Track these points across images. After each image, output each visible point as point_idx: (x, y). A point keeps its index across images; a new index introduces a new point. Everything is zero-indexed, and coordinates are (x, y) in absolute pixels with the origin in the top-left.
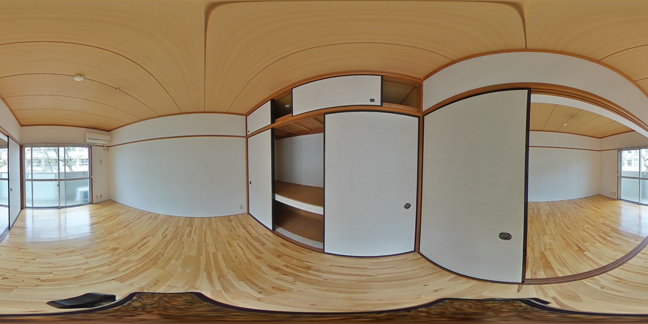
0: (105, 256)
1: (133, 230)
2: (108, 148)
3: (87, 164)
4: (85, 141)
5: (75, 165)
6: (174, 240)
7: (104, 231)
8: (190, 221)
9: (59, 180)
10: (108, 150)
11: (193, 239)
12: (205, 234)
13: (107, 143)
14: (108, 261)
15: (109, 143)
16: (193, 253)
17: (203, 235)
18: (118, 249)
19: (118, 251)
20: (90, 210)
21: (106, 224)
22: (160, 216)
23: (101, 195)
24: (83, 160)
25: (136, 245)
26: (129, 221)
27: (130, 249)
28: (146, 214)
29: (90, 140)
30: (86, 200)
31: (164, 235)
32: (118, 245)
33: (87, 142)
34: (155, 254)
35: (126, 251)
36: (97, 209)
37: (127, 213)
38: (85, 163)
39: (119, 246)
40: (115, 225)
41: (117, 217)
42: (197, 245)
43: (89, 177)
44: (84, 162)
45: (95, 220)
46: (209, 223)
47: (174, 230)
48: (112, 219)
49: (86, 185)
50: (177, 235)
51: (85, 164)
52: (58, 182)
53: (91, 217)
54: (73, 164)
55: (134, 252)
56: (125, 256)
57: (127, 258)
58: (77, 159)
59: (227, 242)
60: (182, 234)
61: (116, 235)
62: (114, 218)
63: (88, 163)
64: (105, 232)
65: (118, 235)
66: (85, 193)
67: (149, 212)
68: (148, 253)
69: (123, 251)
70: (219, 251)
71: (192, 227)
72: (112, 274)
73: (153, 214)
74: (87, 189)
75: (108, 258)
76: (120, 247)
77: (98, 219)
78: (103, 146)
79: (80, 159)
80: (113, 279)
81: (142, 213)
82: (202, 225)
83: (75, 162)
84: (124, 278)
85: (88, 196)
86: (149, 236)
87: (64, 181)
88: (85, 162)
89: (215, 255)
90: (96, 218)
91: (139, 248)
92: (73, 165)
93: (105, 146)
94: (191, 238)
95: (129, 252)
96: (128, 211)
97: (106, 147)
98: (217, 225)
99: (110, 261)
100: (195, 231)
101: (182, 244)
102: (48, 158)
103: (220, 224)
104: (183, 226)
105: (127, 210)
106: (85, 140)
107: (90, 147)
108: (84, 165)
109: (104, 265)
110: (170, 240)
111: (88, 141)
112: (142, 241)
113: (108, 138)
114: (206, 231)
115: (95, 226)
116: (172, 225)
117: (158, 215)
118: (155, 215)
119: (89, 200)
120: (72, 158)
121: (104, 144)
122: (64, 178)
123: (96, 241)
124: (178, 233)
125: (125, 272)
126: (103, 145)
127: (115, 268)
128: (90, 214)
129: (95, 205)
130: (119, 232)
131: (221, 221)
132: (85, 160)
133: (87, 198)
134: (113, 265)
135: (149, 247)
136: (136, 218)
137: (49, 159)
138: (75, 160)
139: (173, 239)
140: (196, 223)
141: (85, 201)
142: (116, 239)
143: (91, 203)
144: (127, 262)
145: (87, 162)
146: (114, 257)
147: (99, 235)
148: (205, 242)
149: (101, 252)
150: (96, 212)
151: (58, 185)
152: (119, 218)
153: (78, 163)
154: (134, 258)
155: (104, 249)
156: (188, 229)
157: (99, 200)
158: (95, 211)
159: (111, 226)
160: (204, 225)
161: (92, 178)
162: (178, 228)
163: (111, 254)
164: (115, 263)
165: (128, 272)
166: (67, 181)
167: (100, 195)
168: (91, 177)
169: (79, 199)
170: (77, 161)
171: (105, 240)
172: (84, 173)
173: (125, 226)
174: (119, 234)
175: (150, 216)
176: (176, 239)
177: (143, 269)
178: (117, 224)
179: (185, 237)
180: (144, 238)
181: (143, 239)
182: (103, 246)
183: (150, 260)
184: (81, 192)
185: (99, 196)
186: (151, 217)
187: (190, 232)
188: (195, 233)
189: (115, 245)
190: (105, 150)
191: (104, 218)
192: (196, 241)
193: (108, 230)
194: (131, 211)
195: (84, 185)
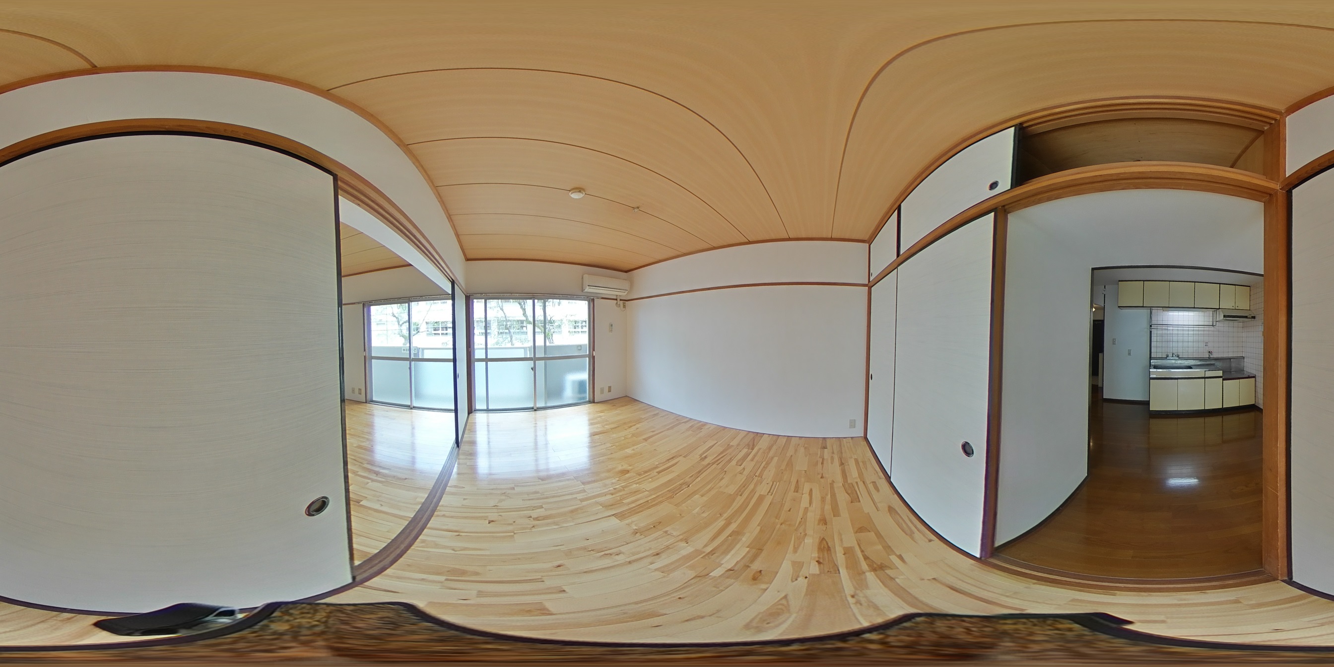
0: (608, 482)
1: (657, 446)
2: (625, 303)
3: (586, 332)
4: (583, 290)
5: (560, 332)
6: (714, 466)
7: (610, 445)
8: (754, 439)
9: (534, 359)
10: (624, 306)
11: (744, 469)
12: (768, 464)
13: (623, 294)
14: (612, 488)
15: (626, 293)
16: (732, 490)
17: (764, 463)
18: (628, 472)
19: (627, 475)
20: (589, 414)
21: (614, 435)
22: (707, 427)
23: (610, 387)
24: (576, 322)
25: (656, 467)
26: (653, 432)
27: (646, 472)
28: (685, 422)
29: (592, 287)
30: (583, 395)
31: (703, 456)
32: (630, 466)
33: (586, 291)
34: (678, 483)
35: (639, 475)
36: (601, 412)
37: (654, 418)
38: (580, 330)
39: (630, 468)
40: (630, 436)
41: (635, 425)
42: (745, 478)
43: (588, 353)
44: (578, 326)
45: (598, 428)
46: (784, 446)
47: (721, 449)
48: (627, 428)
49: (583, 369)
50: (722, 459)
51: (581, 332)
52: (532, 362)
53: (591, 424)
54: (556, 330)
55: (651, 478)
56: (635, 482)
57: (637, 485)
58: (564, 321)
59: (796, 481)
60: (731, 459)
61: (629, 451)
62: (630, 425)
63: (586, 329)
64: (612, 446)
65: (633, 452)
66: (581, 384)
67: (691, 419)
68: (670, 481)
69: (635, 475)
70: (771, 495)
71: (753, 449)
72: (613, 507)
73: (696, 422)
74: (584, 376)
75: (613, 483)
76: (632, 469)
77: (603, 427)
78: (616, 300)
79: (570, 321)
80: (613, 515)
81: (679, 420)
82: (770, 448)
83: (559, 326)
84: (625, 514)
85: (586, 387)
86: (680, 456)
87: (544, 361)
88: (580, 327)
89: (761, 498)
90: (598, 425)
91: (659, 472)
92: (556, 332)
93: (618, 300)
94: (742, 466)
95: (643, 477)
96: (657, 414)
97: (621, 300)
98: (796, 451)
99: (615, 489)
100: (755, 456)
101: (724, 473)
102: (505, 319)
103: (802, 450)
104: (738, 445)
105: (653, 413)
106: (582, 288)
107: (592, 301)
108: (579, 332)
109: (605, 494)
110: (709, 464)
111: (588, 289)
112: (667, 462)
113: (626, 285)
114: (772, 458)
115: (597, 437)
116: (721, 442)
117: (706, 424)
118: (700, 424)
119: (587, 396)
120: (554, 319)
121: (617, 296)
122: (543, 356)
123: (598, 459)
124: (724, 456)
125: (629, 505)
126: (615, 298)
127: (619, 498)
128: (589, 420)
129: (599, 404)
130: (635, 447)
131: (806, 446)
132: (580, 322)
133: (585, 392)
134: (618, 495)
135: (674, 471)
136: (667, 427)
137: (507, 321)
138: (559, 323)
139: (713, 463)
140: (763, 444)
141: (580, 399)
142: (627, 457)
143: (592, 401)
144: (636, 492)
145: (586, 326)
146: (621, 482)
147: (603, 450)
148: (761, 476)
149: (603, 475)
150: (600, 417)
151: (532, 369)
152: (638, 426)
153: (566, 328)
154: (649, 486)
155: (609, 471)
156: (745, 450)
157: (607, 396)
158: (599, 414)
159: (623, 438)
160: (775, 447)
161: (594, 357)
162: (729, 447)
163: (617, 479)
164: (620, 491)
165: (633, 505)
166: (548, 361)
167: (608, 388)
168: (591, 355)
169: (569, 394)
170: (564, 324)
171: (611, 458)
172: (579, 347)
173: (646, 440)
174: (633, 450)
175: (690, 425)
176: (718, 465)
177: (653, 503)
178: (633, 435)
179: (734, 463)
180: (673, 458)
181: (669, 460)
182: (607, 467)
183: (668, 491)
184: (574, 382)
185: (606, 390)
186: (691, 427)
187: (747, 455)
188: (752, 460)
189: (626, 467)
190: (620, 306)
191: (613, 426)
192: (746, 473)
193: (617, 444)
194: (660, 416)
195: (580, 369)
